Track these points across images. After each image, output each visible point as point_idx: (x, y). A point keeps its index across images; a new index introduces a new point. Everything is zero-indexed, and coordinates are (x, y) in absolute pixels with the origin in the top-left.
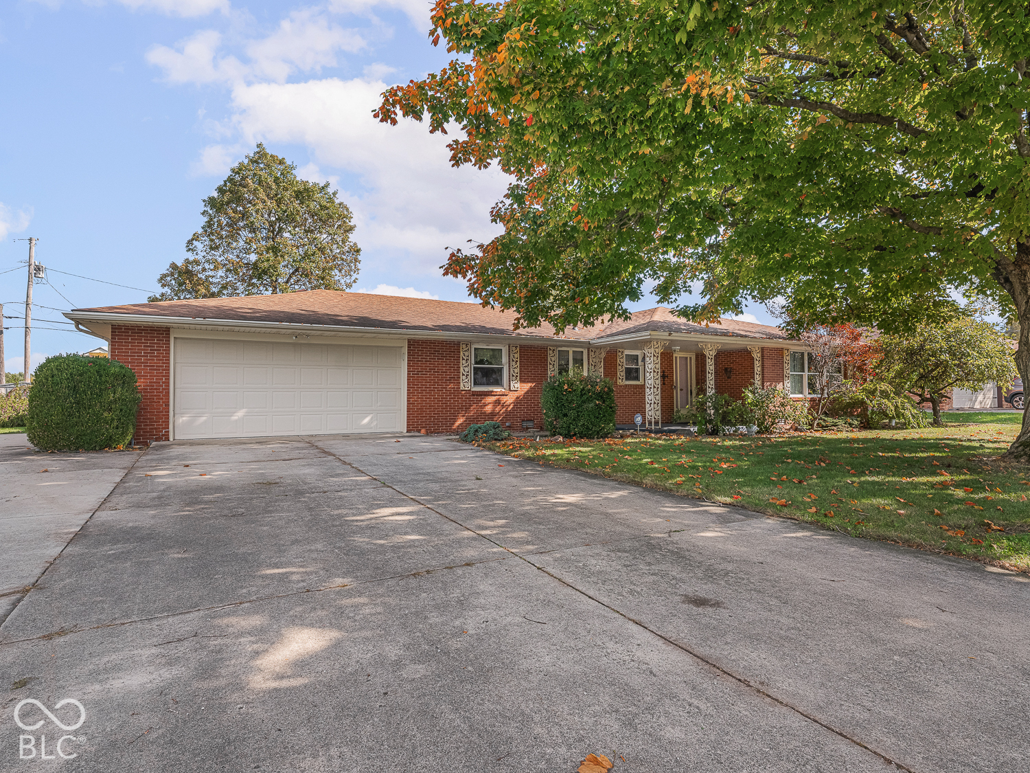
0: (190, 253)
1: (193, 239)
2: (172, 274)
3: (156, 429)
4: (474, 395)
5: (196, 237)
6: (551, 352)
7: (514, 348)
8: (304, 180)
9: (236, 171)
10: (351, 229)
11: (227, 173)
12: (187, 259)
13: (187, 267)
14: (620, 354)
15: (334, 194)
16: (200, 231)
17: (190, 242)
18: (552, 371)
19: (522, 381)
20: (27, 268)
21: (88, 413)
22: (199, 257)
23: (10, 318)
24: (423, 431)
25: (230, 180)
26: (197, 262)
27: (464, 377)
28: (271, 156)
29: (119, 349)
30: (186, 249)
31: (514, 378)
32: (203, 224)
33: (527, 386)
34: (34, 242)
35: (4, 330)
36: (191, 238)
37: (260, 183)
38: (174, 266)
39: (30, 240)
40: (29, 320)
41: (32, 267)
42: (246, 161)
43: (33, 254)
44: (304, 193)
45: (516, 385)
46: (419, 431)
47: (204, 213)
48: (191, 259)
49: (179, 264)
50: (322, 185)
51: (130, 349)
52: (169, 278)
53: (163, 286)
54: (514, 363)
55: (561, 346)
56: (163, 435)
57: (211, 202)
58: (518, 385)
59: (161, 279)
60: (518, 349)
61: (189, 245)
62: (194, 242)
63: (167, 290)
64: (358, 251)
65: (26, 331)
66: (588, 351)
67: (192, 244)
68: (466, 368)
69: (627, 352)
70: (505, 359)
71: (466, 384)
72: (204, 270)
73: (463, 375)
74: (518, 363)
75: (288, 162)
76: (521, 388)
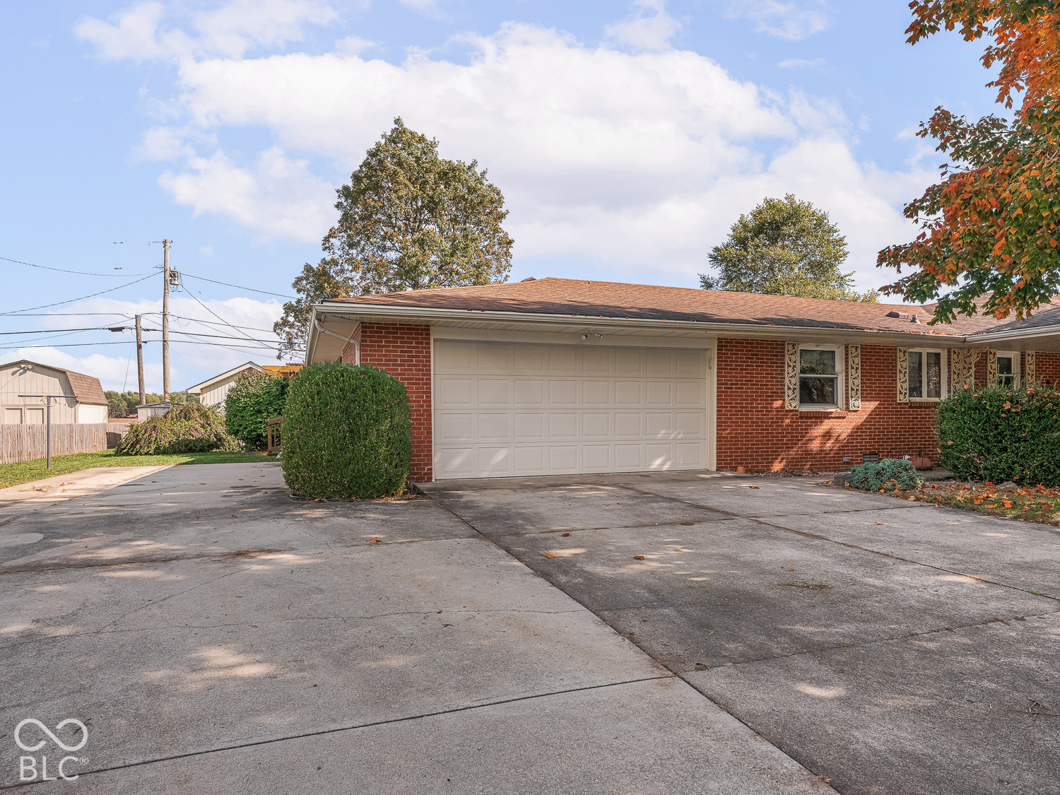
0: (326, 253)
1: (330, 236)
2: (307, 279)
3: (416, 465)
4: (802, 418)
5: (332, 234)
6: (902, 354)
7: (853, 349)
8: (448, 160)
9: (373, 154)
10: (501, 217)
11: (364, 157)
12: (324, 259)
13: (324, 268)
14: (991, 356)
15: (483, 173)
16: (337, 225)
17: (326, 239)
18: (903, 384)
19: (864, 399)
20: (163, 273)
21: (365, 446)
22: (336, 257)
23: (148, 330)
24: (740, 469)
25: (366, 164)
26: (334, 262)
27: (791, 392)
28: (411, 133)
29: (372, 355)
30: (322, 247)
31: (854, 393)
32: (339, 217)
33: (872, 405)
34: (168, 244)
35: (143, 344)
36: (327, 234)
37: (400, 164)
38: (308, 268)
39: (165, 242)
40: (167, 333)
41: (168, 273)
42: (383, 141)
43: (168, 258)
44: (450, 174)
45: (856, 403)
46: (734, 469)
47: (339, 206)
48: (328, 258)
49: (315, 266)
50: (468, 164)
51: (384, 356)
52: (304, 282)
53: (299, 291)
54: (854, 371)
55: (913, 346)
56: (425, 474)
57: (345, 192)
58: (859, 403)
59: (296, 283)
60: (859, 350)
61: (326, 244)
62: (331, 239)
63: (302, 296)
64: (510, 242)
65: (164, 345)
66: (949, 352)
67: (329, 241)
68: (792, 379)
69: (1000, 354)
70: (839, 366)
71: (792, 402)
72: (342, 271)
73: (789, 388)
74: (859, 371)
75: (429, 138)
76: (863, 409)
